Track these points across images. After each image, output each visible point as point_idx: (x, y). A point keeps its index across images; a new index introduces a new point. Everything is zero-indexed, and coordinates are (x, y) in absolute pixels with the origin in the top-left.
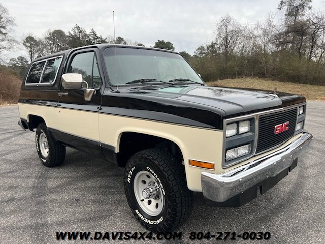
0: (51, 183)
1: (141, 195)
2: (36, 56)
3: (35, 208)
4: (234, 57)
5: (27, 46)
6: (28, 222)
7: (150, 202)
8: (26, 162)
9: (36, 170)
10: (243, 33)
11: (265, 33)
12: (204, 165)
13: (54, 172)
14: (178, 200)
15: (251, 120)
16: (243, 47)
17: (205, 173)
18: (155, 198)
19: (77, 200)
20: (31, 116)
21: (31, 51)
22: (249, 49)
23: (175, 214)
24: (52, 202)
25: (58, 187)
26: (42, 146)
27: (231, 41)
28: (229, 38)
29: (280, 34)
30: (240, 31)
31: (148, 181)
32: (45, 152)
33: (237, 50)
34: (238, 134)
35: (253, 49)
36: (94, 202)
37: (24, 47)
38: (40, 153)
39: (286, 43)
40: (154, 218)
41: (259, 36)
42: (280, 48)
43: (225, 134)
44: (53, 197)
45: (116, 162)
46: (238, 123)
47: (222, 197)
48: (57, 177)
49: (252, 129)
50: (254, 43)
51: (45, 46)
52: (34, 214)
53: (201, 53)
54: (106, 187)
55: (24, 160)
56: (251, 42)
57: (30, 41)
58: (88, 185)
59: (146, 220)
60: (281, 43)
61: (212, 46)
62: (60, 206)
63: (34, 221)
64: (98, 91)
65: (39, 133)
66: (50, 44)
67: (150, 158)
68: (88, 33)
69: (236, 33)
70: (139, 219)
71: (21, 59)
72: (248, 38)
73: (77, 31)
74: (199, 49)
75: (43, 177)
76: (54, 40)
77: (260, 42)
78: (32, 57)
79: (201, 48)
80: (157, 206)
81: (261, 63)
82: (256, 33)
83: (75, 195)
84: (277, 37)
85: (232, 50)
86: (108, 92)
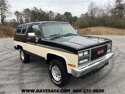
0: (25, 69)
1: (54, 74)
2: (19, 19)
3: (20, 78)
4: (95, 18)
5: (16, 15)
6: (18, 82)
7: (57, 76)
8: (16, 61)
9: (20, 64)
10: (99, 9)
11: (107, 9)
12: (72, 66)
13: (26, 65)
14: (65, 76)
15: (89, 51)
16: (98, 14)
17: (73, 68)
18: (58, 75)
19: (34, 75)
20: (18, 45)
21: (17, 17)
22: (101, 15)
23: (64, 81)
24: (25, 75)
25: (27, 70)
26: (22, 56)
27: (94, 12)
28: (93, 11)
29: (113, 9)
30: (97, 8)
31: (56, 69)
32: (23, 58)
33: (96, 15)
34: (83, 55)
35: (102, 15)
36: (39, 76)
37: (15, 15)
38: (21, 58)
39: (115, 12)
40: (58, 82)
41: (105, 10)
42: (113, 14)
43: (78, 56)
44: (26, 74)
45: (46, 63)
46: (83, 52)
47: (78, 76)
48: (27, 67)
49: (89, 54)
50: (103, 13)
51: (23, 15)
52: (20, 80)
53: (82, 17)
54: (43, 71)
55: (16, 60)
56: (102, 12)
57: (17, 13)
58: (37, 70)
59: (55, 82)
60: (113, 13)
61: (86, 14)
62: (28, 77)
63: (20, 82)
64: (40, 39)
65: (21, 51)
66: (25, 14)
67: (56, 62)
68: (39, 10)
69: (96, 9)
70: (53, 82)
71: (14, 20)
72: (100, 11)
73: (34, 9)
74: (81, 15)
75: (22, 67)
76: (26, 13)
77: (105, 12)
78: (18, 19)
79: (82, 15)
80: (59, 78)
81: (106, 21)
82: (104, 9)
83: (33, 73)
84: (112, 10)
85: (94, 16)
86: (43, 40)
